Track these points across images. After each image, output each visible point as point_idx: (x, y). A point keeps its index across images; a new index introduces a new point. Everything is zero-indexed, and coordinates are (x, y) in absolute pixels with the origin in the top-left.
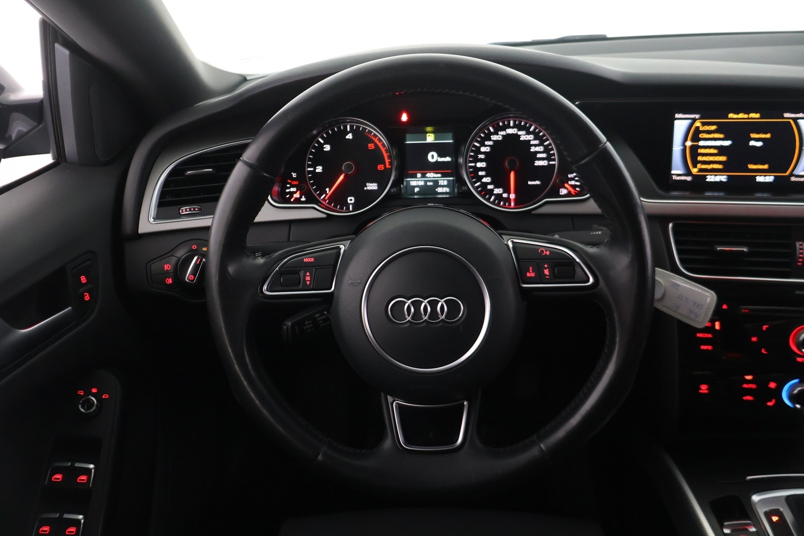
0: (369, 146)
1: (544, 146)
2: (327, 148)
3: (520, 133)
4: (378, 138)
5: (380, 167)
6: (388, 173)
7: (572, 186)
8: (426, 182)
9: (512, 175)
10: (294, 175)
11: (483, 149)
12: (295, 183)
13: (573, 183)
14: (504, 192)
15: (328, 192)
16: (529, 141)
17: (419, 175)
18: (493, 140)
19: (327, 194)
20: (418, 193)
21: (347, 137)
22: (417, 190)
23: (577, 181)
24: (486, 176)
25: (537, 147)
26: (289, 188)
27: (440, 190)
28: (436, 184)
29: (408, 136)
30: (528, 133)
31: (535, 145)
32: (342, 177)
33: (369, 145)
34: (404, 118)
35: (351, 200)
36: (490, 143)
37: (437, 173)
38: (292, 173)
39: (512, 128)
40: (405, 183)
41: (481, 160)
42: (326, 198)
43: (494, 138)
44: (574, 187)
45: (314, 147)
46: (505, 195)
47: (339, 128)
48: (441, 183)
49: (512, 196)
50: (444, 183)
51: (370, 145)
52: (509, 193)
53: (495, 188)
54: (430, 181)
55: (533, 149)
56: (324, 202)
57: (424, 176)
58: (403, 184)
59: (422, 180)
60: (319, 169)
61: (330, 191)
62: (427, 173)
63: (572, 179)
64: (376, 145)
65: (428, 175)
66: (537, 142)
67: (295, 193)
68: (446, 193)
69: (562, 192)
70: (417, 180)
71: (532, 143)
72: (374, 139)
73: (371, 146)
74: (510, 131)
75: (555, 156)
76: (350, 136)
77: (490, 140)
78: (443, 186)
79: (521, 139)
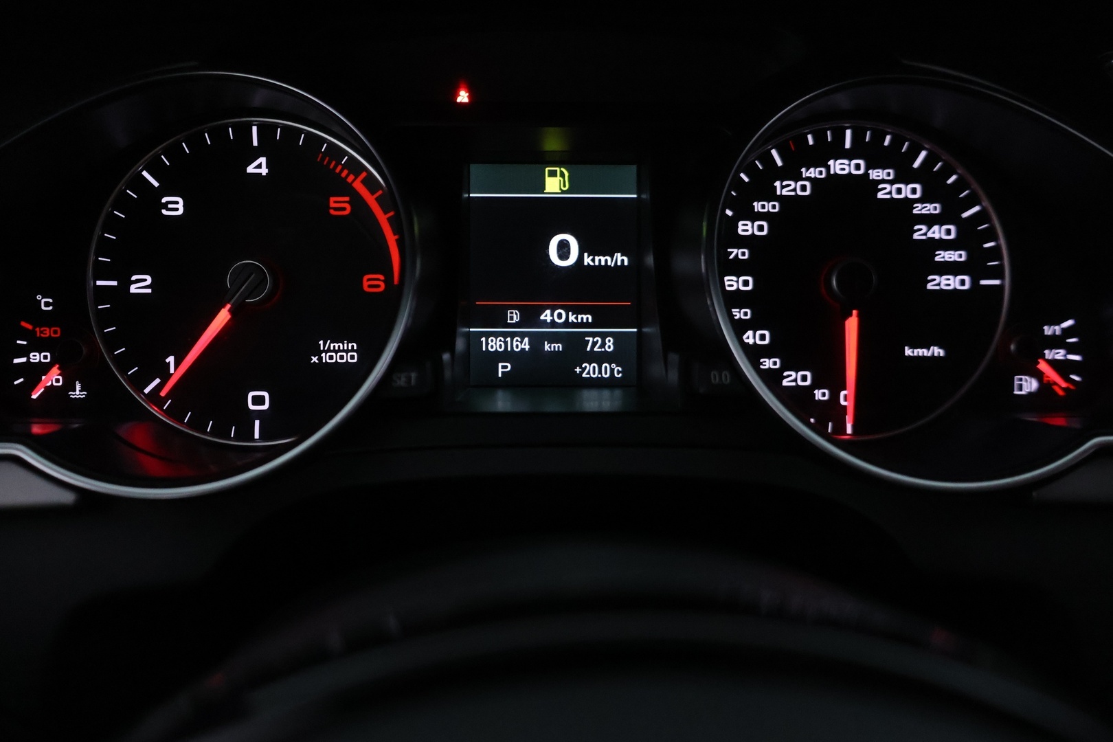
0: (332, 205)
1: (960, 223)
2: (176, 206)
3: (875, 174)
4: (364, 174)
5: (373, 283)
6: (388, 305)
7: (1053, 363)
8: (537, 340)
9: (852, 325)
10: (45, 303)
11: (746, 228)
12: (47, 332)
13: (1060, 354)
14: (816, 384)
15: (172, 371)
16: (909, 203)
17: (514, 316)
18: (781, 199)
19: (166, 376)
20: (508, 382)
21: (251, 169)
22: (503, 368)
23: (1071, 349)
24: (753, 325)
25: (936, 228)
26: (25, 352)
27: (590, 370)
28: (576, 348)
29: (476, 171)
30: (904, 176)
31: (930, 221)
32: (223, 317)
33: (332, 199)
34: (463, 97)
35: (259, 400)
36: (771, 207)
37: (577, 311)
38: (39, 297)
39: (849, 155)
40: (460, 344)
41: (738, 268)
42: (163, 394)
43: (786, 188)
44: (1062, 367)
45: (122, 202)
46: (820, 395)
47: (219, 134)
48: (594, 344)
49: (846, 398)
50: (603, 345)
51: (333, 202)
52: (837, 385)
53: (785, 367)
54: (553, 338)
55: (920, 233)
56: (154, 410)
57: (530, 318)
58: (452, 349)
59: (522, 335)
60: (141, 285)
61: (177, 366)
62: (543, 309)
63: (1056, 342)
64: (356, 200)
65: (546, 316)
66: (932, 208)
67: (44, 369)
68: (610, 383)
69: (1020, 388)
70: (505, 335)
71: (918, 209)
72: (350, 179)
73: (339, 205)
74: (839, 167)
75: (1000, 258)
76: (259, 167)
77: (771, 195)
78: (600, 358)
79: (880, 195)
